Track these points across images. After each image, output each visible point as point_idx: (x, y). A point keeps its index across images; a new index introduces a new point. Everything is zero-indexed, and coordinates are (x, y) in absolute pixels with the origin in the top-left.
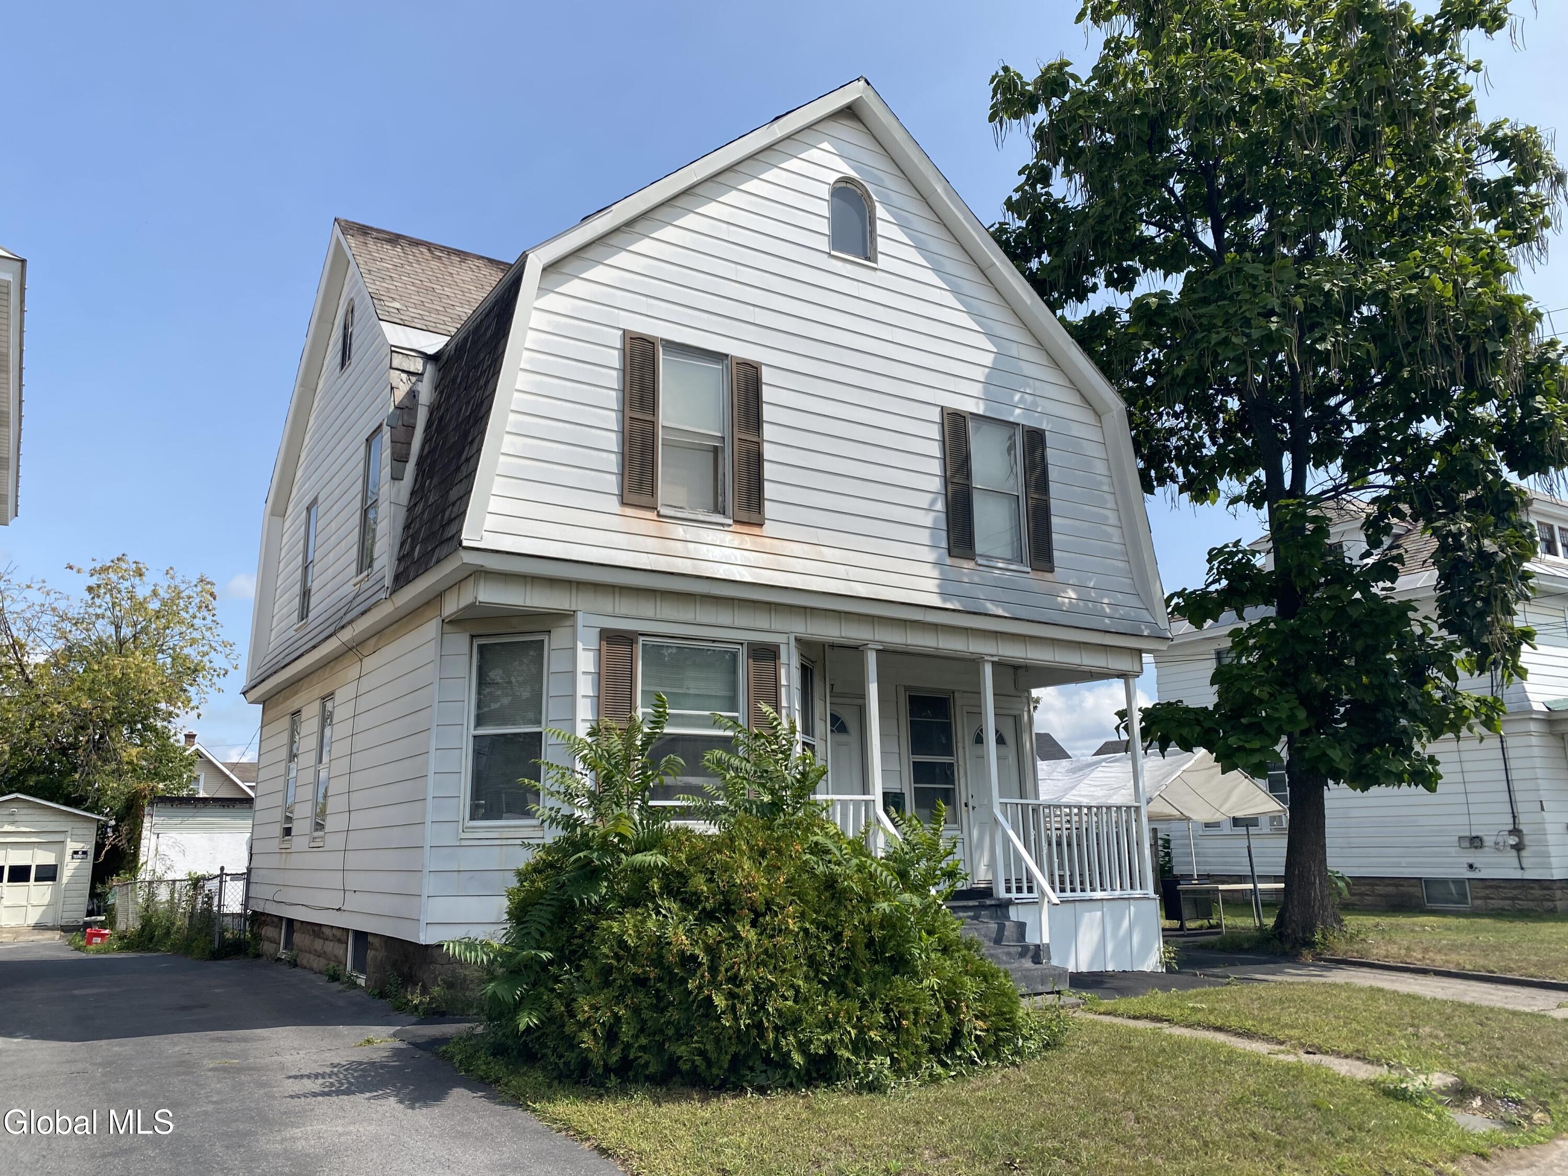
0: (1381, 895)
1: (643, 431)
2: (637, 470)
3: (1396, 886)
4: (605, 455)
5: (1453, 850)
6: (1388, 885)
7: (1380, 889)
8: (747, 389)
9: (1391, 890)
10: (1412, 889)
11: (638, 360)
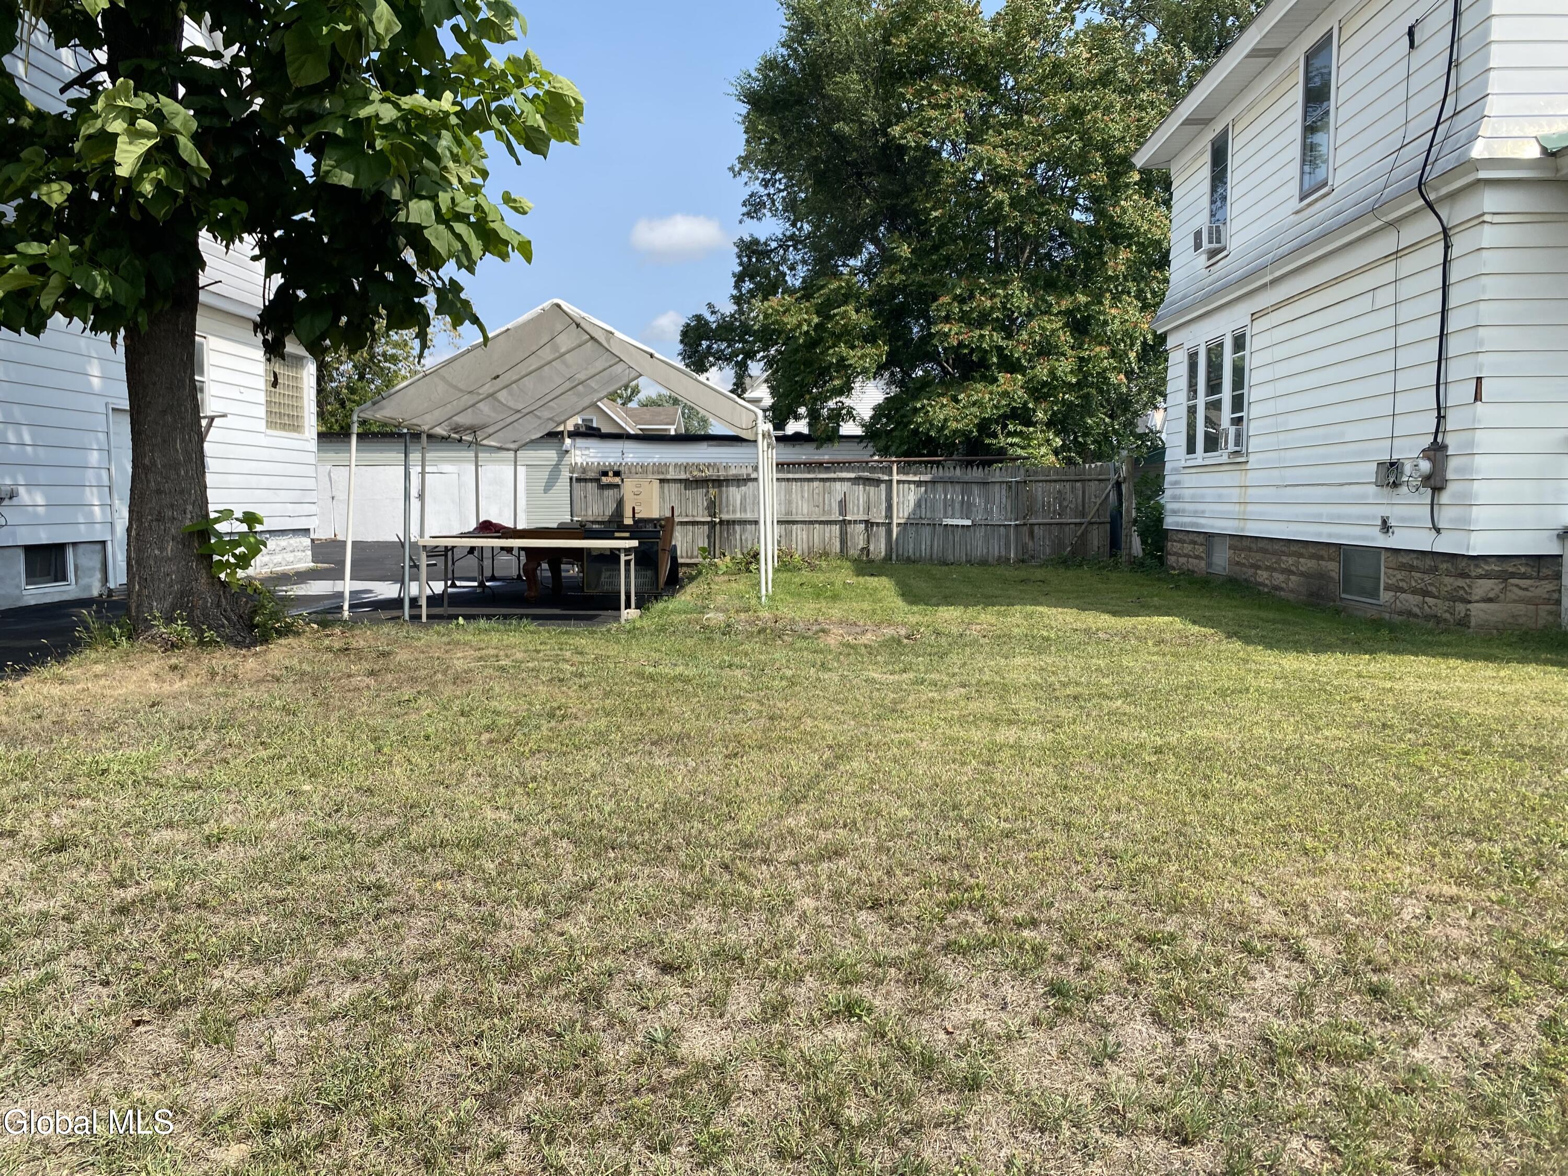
0: (1302, 574)
3: (1317, 557)
5: (1370, 490)
6: (1309, 556)
7: (1304, 564)
10: (1330, 565)
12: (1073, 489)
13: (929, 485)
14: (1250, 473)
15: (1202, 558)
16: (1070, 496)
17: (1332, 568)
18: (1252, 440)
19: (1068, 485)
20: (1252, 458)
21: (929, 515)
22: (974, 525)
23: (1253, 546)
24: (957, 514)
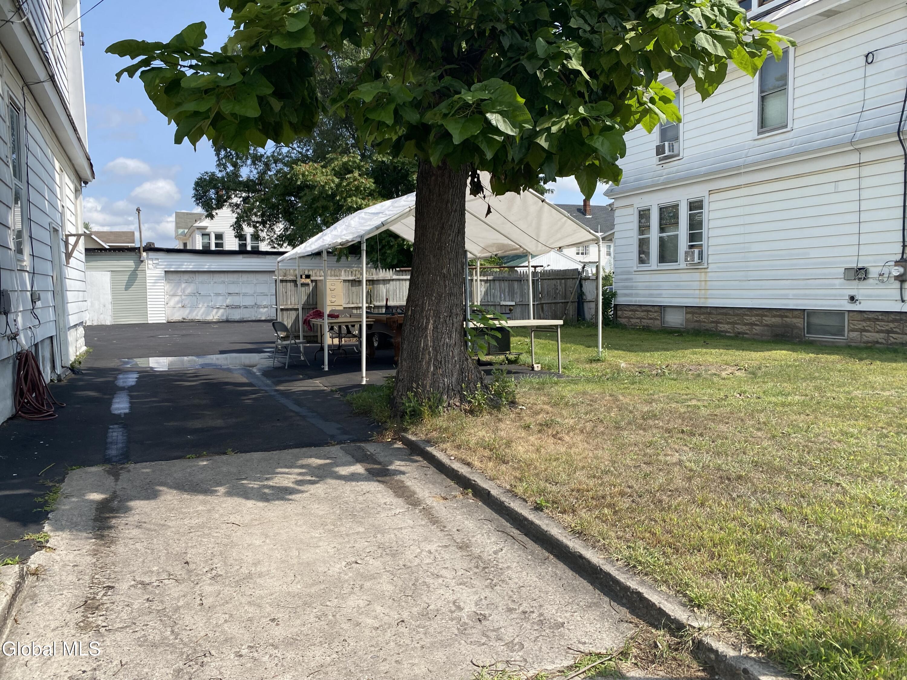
0: (767, 325)
3: (782, 316)
5: (837, 282)
6: (775, 316)
7: (768, 320)
9: (777, 320)
10: (795, 320)
12: (561, 283)
13: (492, 282)
14: (710, 274)
15: (657, 319)
16: (559, 287)
17: (798, 322)
18: (710, 257)
19: (558, 281)
20: (711, 266)
21: (492, 300)
22: (516, 305)
23: (714, 312)
24: (507, 299)
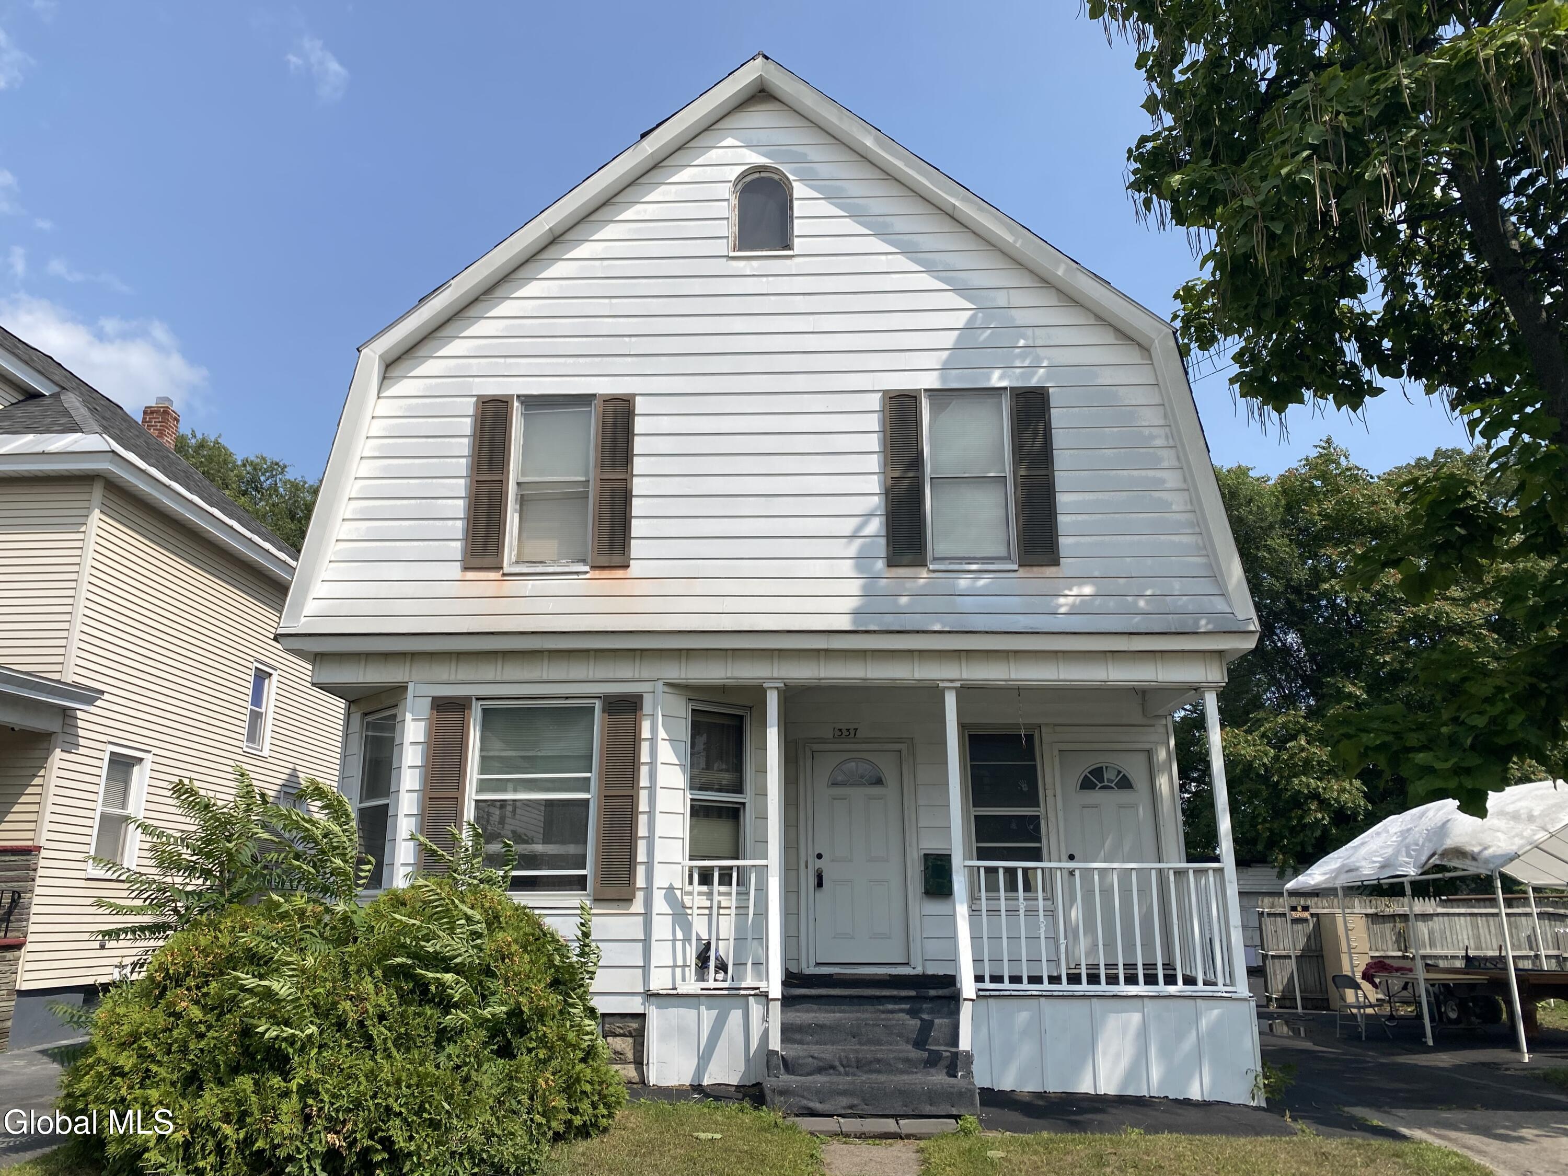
1: (490, 492)
2: (482, 532)
4: (450, 523)
8: (615, 425)
11: (489, 422)
